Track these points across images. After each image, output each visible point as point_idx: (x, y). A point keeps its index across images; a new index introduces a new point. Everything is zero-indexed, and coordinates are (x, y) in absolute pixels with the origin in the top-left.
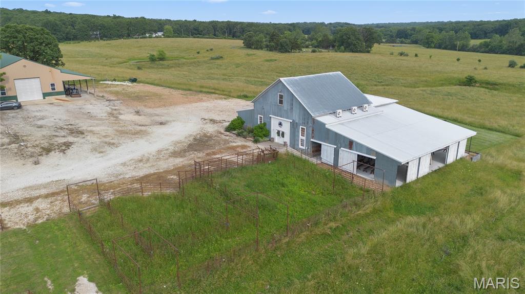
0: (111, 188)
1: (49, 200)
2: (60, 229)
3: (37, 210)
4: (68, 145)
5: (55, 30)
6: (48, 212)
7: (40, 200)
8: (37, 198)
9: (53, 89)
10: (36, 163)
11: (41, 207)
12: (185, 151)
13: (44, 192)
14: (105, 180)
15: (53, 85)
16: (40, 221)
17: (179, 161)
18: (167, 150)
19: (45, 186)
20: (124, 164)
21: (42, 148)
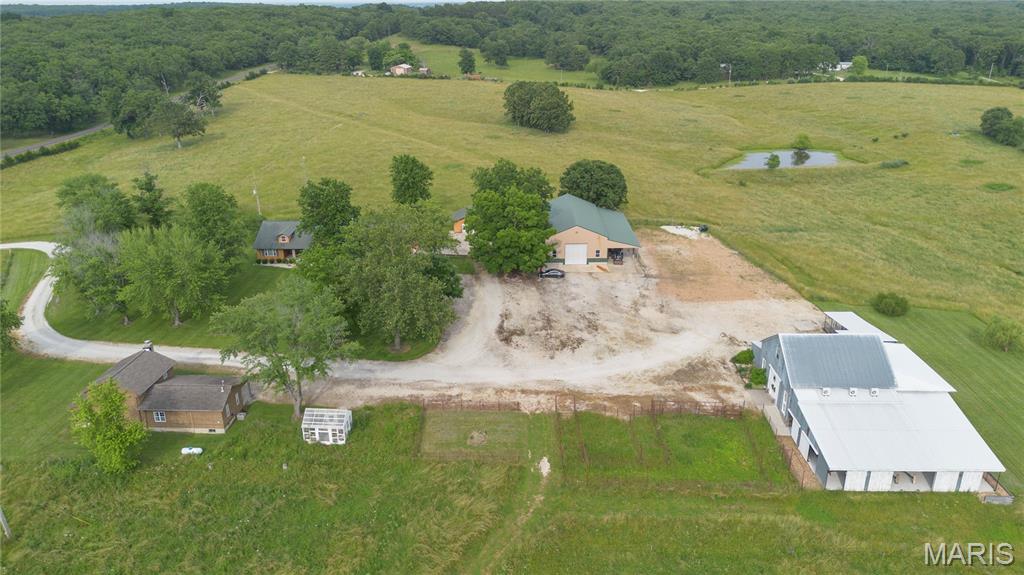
0: (589, 399)
1: (548, 397)
2: (546, 422)
3: (539, 403)
4: (580, 341)
5: (667, 67)
6: (544, 406)
7: (543, 395)
8: (542, 392)
9: (598, 256)
10: (552, 358)
11: (542, 401)
12: (668, 378)
13: (547, 388)
14: (588, 391)
15: (598, 252)
16: (538, 412)
17: (654, 389)
18: (653, 371)
19: (550, 383)
20: (609, 378)
21: (561, 341)
